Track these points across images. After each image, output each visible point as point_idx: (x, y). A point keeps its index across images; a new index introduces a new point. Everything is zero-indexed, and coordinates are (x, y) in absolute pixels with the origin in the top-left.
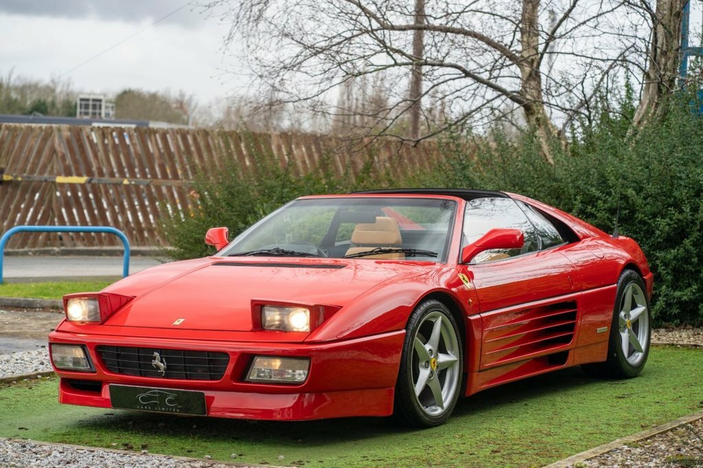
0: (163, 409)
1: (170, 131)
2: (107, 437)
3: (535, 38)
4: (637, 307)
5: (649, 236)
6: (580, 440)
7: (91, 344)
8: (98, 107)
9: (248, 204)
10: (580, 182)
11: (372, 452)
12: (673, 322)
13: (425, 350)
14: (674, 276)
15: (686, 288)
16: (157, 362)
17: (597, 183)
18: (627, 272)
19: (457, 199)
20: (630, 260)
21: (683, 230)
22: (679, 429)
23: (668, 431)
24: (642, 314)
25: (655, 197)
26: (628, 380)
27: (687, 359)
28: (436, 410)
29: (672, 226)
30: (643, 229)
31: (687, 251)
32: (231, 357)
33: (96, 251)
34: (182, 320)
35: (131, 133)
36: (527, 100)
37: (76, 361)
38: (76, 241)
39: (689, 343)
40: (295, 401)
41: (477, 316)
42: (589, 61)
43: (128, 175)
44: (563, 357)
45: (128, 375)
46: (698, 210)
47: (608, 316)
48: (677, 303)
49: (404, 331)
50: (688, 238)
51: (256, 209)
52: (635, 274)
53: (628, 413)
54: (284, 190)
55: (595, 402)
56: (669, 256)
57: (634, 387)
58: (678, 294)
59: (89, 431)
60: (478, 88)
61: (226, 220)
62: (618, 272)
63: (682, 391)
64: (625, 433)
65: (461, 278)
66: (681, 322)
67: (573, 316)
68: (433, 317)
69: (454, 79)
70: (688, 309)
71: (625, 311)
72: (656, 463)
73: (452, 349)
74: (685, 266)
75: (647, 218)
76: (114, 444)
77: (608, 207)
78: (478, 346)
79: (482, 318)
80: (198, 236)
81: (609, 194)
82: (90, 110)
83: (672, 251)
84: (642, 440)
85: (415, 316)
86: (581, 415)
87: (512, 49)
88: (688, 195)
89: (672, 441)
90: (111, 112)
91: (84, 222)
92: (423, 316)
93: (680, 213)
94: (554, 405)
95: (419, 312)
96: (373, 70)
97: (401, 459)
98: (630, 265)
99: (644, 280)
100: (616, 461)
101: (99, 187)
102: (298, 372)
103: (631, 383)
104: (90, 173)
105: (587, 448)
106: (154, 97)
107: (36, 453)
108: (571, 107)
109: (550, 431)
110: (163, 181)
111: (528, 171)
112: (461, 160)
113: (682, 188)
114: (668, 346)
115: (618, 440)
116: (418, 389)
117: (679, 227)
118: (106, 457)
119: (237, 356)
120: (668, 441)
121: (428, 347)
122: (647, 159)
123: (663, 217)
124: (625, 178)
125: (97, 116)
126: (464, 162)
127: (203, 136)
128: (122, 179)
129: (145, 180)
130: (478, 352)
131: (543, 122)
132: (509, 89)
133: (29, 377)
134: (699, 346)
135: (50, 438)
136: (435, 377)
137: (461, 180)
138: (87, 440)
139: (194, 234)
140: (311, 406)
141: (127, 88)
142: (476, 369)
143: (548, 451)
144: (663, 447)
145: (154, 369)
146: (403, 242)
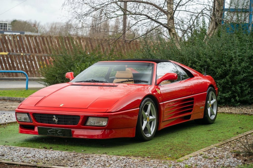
0: (57, 135)
1: (38, 36)
2: (37, 145)
3: (172, 5)
4: (213, 100)
5: (214, 75)
6: (199, 145)
7: (31, 113)
8: (6, 26)
9: (71, 63)
10: (190, 56)
11: (129, 149)
12: (222, 104)
13: (145, 114)
14: (223, 89)
15: (227, 93)
16: (54, 119)
17: (196, 57)
18: (210, 88)
19: (154, 63)
20: (211, 84)
21: (226, 73)
22: (232, 141)
23: (228, 142)
24: (215, 102)
25: (217, 62)
26: (210, 125)
27: (228, 117)
28: (149, 135)
29: (222, 71)
30: (212, 72)
31: (227, 80)
32: (81, 117)
33: (12, 79)
34: (63, 105)
35: (24, 37)
36: (169, 27)
37: (25, 119)
38: (4, 75)
39: (228, 112)
40: (103, 132)
41: (162, 103)
42: (192, 14)
43: (22, 52)
44: (189, 117)
45: (44, 123)
46: (231, 66)
47: (204, 102)
48: (224, 98)
49: (139, 108)
50: (228, 76)
51: (74, 65)
52: (213, 88)
53: (213, 136)
54: (84, 58)
55: (201, 132)
56: (221, 82)
57: (213, 127)
58: (224, 95)
59: (30, 143)
60: (151, 22)
61: (64, 69)
62: (207, 87)
63: (230, 128)
64: (213, 143)
65: (157, 90)
66: (225, 105)
67: (192, 103)
68: (148, 103)
69: (144, 20)
70: (227, 100)
71: (209, 101)
72: (227, 153)
73: (154, 115)
74: (227, 85)
75: (213, 69)
76: (40, 147)
77: (200, 65)
78: (162, 113)
79: (163, 104)
80: (53, 74)
81: (200, 60)
82: (3, 28)
83: (222, 80)
84: (220, 145)
85: (142, 103)
86: (197, 137)
87: (164, 9)
88: (228, 61)
89: (230, 146)
90: (10, 28)
91: (7, 69)
92: (145, 103)
93: (225, 67)
94: (187, 133)
95: (144, 102)
96: (117, 16)
97: (140, 152)
98: (211, 85)
99: (215, 90)
100: (213, 152)
101: (12, 56)
102: (104, 122)
103: (212, 126)
104: (9, 51)
105: (202, 148)
106: (25, 23)
107: (15, 150)
108: (183, 29)
109: (188, 142)
110: (35, 54)
111: (172, 52)
112: (148, 48)
113: (226, 59)
114: (221, 113)
115: (212, 145)
116: (143, 127)
117: (225, 72)
118: (40, 152)
119: (83, 117)
120: (229, 146)
121: (146, 114)
122: (213, 48)
123: (219, 68)
124: (206, 55)
125: (6, 30)
126: (149, 49)
127: (49, 38)
128: (20, 53)
129: (29, 54)
130: (162, 116)
131: (175, 34)
132: (163, 23)
133: (3, 124)
134: (232, 113)
135: (17, 145)
136: (149, 124)
137: (148, 55)
138: (30, 146)
139: (52, 73)
140: (108, 134)
141: (15, 19)
142: (162, 121)
143: (189, 149)
144: (228, 147)
145: (54, 121)
146: (134, 77)
